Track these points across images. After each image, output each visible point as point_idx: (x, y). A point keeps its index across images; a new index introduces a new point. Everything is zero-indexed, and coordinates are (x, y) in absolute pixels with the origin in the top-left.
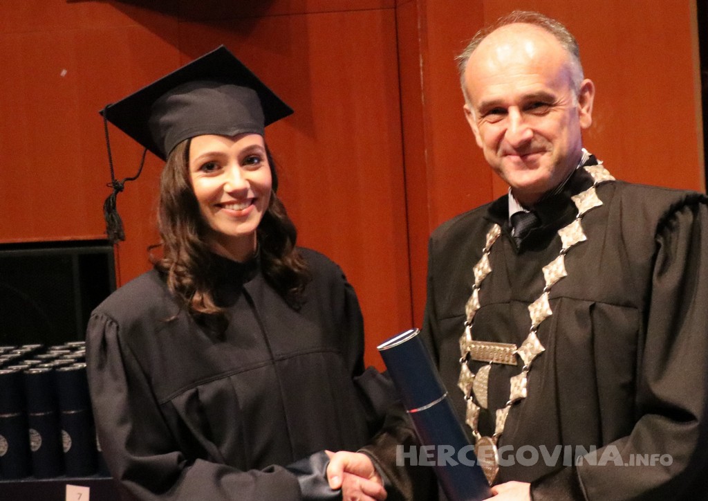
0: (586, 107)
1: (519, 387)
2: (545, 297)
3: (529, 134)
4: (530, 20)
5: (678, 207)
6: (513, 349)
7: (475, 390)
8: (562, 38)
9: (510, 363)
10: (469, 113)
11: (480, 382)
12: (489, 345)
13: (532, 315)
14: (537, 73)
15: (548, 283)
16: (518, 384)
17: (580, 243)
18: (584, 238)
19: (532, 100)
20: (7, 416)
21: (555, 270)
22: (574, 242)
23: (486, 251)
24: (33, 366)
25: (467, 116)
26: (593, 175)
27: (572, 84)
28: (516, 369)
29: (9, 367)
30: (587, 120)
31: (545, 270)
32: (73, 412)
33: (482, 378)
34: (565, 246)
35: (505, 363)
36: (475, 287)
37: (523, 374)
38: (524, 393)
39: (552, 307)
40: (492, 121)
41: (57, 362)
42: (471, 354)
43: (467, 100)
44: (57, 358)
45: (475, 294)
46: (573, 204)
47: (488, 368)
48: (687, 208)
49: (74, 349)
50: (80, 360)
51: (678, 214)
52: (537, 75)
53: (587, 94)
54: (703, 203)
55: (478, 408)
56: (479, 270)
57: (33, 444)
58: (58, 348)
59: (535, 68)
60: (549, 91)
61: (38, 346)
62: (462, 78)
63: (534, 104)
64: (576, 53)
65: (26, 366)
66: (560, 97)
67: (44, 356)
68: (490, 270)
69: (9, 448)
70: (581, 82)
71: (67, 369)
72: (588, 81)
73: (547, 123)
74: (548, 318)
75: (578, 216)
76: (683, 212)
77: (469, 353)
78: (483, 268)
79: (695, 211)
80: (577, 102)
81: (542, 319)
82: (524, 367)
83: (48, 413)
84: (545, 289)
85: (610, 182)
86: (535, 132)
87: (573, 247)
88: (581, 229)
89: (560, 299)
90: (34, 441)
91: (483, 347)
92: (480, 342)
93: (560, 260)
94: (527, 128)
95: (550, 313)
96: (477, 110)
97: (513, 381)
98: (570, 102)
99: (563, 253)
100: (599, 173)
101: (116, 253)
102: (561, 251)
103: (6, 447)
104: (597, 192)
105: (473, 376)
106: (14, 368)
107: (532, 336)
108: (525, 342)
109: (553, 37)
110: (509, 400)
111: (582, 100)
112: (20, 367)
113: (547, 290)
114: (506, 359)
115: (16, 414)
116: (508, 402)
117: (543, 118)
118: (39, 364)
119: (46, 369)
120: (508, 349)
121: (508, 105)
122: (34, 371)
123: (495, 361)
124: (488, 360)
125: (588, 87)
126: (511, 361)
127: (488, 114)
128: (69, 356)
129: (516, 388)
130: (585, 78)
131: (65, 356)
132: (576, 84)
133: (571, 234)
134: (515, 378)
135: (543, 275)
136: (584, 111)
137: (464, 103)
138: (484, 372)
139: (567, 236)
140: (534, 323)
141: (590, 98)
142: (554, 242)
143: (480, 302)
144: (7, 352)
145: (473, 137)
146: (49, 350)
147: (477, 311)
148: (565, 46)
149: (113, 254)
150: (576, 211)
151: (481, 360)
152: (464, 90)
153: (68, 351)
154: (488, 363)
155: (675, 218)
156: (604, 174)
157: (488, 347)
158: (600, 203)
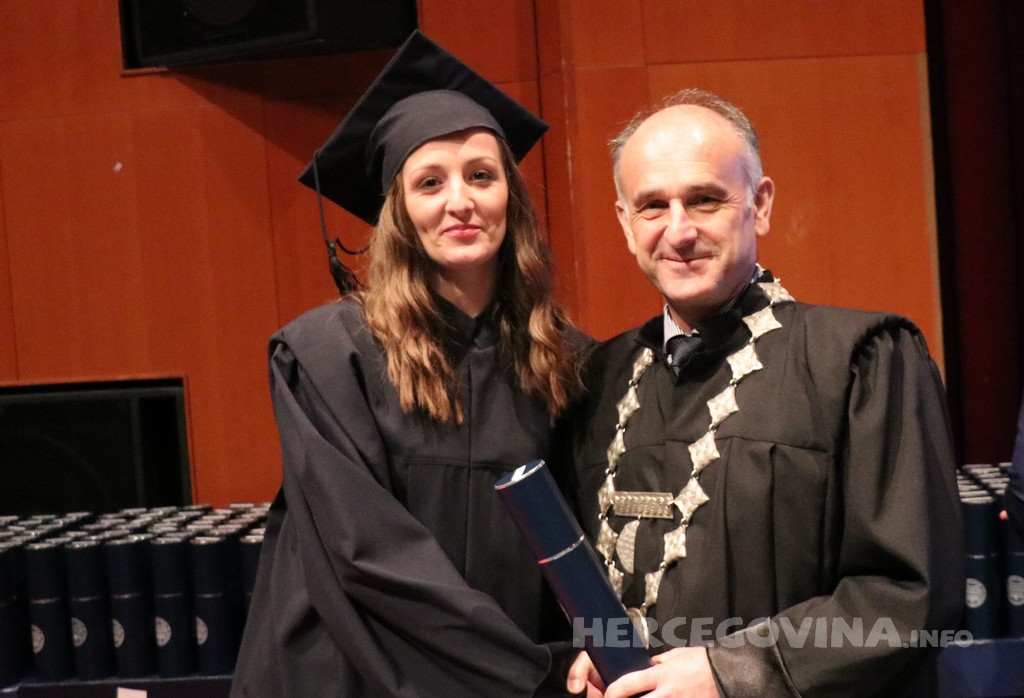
0: (763, 210)
1: (675, 544)
2: (710, 437)
3: (692, 233)
4: (701, 102)
5: (876, 331)
6: (669, 499)
7: (619, 551)
8: (739, 125)
9: (665, 516)
10: (621, 210)
11: (626, 542)
12: (637, 496)
13: (694, 458)
14: (706, 161)
15: (715, 420)
16: (675, 542)
17: (754, 372)
18: (759, 366)
19: (700, 192)
20: (43, 602)
21: (722, 405)
22: (748, 371)
23: (633, 384)
24: (77, 539)
25: (619, 216)
26: (769, 293)
27: (747, 179)
28: (673, 523)
29: (48, 540)
30: (763, 226)
31: (711, 404)
32: (126, 596)
33: (627, 536)
34: (737, 376)
35: (658, 516)
36: (620, 427)
37: (681, 530)
38: (683, 552)
39: (719, 448)
40: (649, 217)
41: (108, 534)
42: (615, 508)
43: (619, 195)
44: (109, 529)
45: (620, 435)
46: (746, 326)
47: (635, 524)
48: (887, 335)
49: (129, 518)
50: (136, 531)
51: (877, 340)
52: (707, 164)
53: (766, 195)
54: (905, 328)
55: (622, 574)
56: (624, 407)
57: (76, 637)
58: (110, 516)
59: (705, 155)
60: (721, 184)
61: (86, 514)
62: (615, 167)
63: (701, 198)
64: (754, 144)
65: (68, 539)
66: (732, 192)
67: (92, 527)
68: (638, 406)
69: (46, 642)
70: (759, 179)
71: (118, 542)
72: (767, 179)
73: (716, 222)
74: (713, 462)
75: (751, 340)
76: (881, 337)
77: (612, 506)
78: (629, 404)
79: (896, 338)
80: (753, 202)
81: (706, 462)
82: (682, 520)
83: (95, 598)
84: (711, 426)
85: (790, 302)
86: (699, 231)
87: (745, 377)
88: (755, 356)
89: (729, 440)
90: (77, 633)
91: (630, 498)
92: (626, 493)
93: (729, 392)
94: (689, 228)
95: (717, 455)
96: (631, 204)
97: (668, 538)
98: (745, 200)
99: (733, 384)
100: (776, 292)
101: (186, 395)
102: (731, 382)
103: (43, 641)
104: (774, 313)
105: (616, 535)
106: (53, 542)
107: (693, 484)
108: (684, 490)
109: (729, 123)
110: (662, 561)
111: (759, 202)
112: (60, 540)
113: (713, 428)
114: (659, 511)
115: (54, 600)
116: (662, 564)
117: (710, 216)
118: (84, 536)
119: (93, 543)
120: (662, 499)
121: (669, 199)
122: (77, 545)
123: (644, 515)
124: (635, 515)
125: (766, 187)
126: (666, 514)
127: (644, 209)
128: (123, 527)
129: (672, 546)
130: (765, 174)
131: (119, 527)
132: (753, 181)
133: (743, 362)
134: (670, 534)
135: (708, 409)
136: (760, 214)
137: (616, 198)
138: (631, 530)
139: (738, 364)
140: (697, 466)
141: (769, 201)
142: (722, 371)
143: (626, 444)
144: (46, 522)
145: (624, 241)
146: (99, 520)
147: (621, 455)
148: (742, 134)
149: (183, 397)
150: (750, 334)
151: (626, 515)
152: (616, 182)
153: (122, 520)
154: (636, 518)
155: (873, 344)
156: (781, 293)
157: (636, 498)
158: (779, 325)
